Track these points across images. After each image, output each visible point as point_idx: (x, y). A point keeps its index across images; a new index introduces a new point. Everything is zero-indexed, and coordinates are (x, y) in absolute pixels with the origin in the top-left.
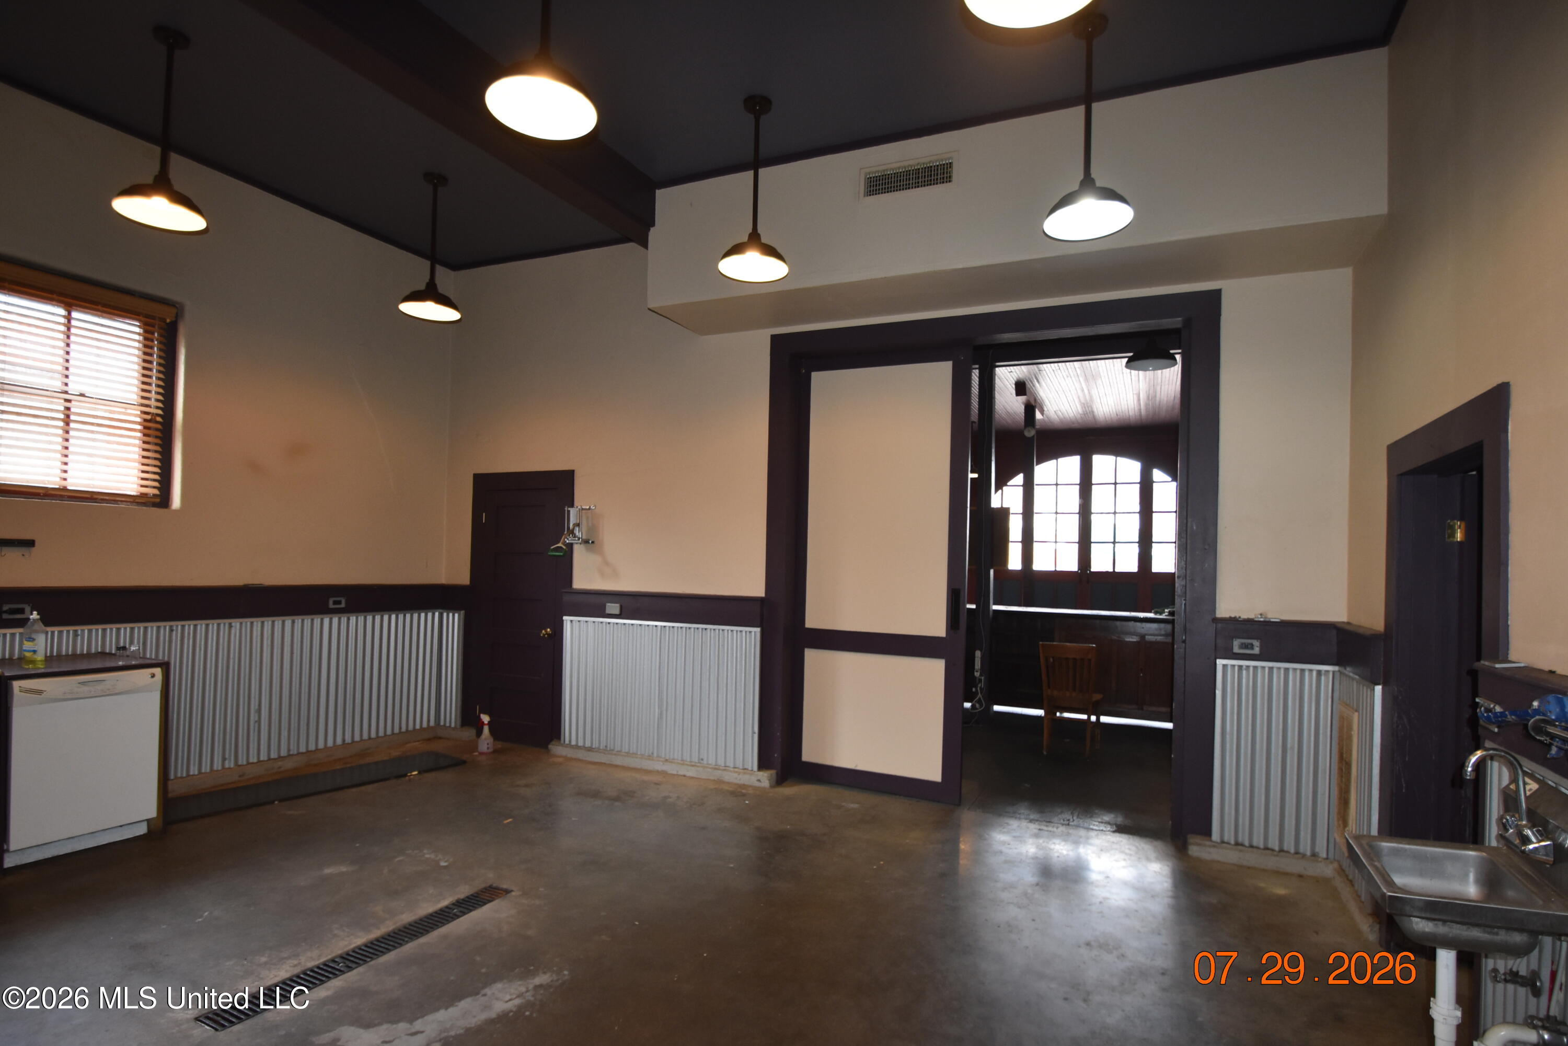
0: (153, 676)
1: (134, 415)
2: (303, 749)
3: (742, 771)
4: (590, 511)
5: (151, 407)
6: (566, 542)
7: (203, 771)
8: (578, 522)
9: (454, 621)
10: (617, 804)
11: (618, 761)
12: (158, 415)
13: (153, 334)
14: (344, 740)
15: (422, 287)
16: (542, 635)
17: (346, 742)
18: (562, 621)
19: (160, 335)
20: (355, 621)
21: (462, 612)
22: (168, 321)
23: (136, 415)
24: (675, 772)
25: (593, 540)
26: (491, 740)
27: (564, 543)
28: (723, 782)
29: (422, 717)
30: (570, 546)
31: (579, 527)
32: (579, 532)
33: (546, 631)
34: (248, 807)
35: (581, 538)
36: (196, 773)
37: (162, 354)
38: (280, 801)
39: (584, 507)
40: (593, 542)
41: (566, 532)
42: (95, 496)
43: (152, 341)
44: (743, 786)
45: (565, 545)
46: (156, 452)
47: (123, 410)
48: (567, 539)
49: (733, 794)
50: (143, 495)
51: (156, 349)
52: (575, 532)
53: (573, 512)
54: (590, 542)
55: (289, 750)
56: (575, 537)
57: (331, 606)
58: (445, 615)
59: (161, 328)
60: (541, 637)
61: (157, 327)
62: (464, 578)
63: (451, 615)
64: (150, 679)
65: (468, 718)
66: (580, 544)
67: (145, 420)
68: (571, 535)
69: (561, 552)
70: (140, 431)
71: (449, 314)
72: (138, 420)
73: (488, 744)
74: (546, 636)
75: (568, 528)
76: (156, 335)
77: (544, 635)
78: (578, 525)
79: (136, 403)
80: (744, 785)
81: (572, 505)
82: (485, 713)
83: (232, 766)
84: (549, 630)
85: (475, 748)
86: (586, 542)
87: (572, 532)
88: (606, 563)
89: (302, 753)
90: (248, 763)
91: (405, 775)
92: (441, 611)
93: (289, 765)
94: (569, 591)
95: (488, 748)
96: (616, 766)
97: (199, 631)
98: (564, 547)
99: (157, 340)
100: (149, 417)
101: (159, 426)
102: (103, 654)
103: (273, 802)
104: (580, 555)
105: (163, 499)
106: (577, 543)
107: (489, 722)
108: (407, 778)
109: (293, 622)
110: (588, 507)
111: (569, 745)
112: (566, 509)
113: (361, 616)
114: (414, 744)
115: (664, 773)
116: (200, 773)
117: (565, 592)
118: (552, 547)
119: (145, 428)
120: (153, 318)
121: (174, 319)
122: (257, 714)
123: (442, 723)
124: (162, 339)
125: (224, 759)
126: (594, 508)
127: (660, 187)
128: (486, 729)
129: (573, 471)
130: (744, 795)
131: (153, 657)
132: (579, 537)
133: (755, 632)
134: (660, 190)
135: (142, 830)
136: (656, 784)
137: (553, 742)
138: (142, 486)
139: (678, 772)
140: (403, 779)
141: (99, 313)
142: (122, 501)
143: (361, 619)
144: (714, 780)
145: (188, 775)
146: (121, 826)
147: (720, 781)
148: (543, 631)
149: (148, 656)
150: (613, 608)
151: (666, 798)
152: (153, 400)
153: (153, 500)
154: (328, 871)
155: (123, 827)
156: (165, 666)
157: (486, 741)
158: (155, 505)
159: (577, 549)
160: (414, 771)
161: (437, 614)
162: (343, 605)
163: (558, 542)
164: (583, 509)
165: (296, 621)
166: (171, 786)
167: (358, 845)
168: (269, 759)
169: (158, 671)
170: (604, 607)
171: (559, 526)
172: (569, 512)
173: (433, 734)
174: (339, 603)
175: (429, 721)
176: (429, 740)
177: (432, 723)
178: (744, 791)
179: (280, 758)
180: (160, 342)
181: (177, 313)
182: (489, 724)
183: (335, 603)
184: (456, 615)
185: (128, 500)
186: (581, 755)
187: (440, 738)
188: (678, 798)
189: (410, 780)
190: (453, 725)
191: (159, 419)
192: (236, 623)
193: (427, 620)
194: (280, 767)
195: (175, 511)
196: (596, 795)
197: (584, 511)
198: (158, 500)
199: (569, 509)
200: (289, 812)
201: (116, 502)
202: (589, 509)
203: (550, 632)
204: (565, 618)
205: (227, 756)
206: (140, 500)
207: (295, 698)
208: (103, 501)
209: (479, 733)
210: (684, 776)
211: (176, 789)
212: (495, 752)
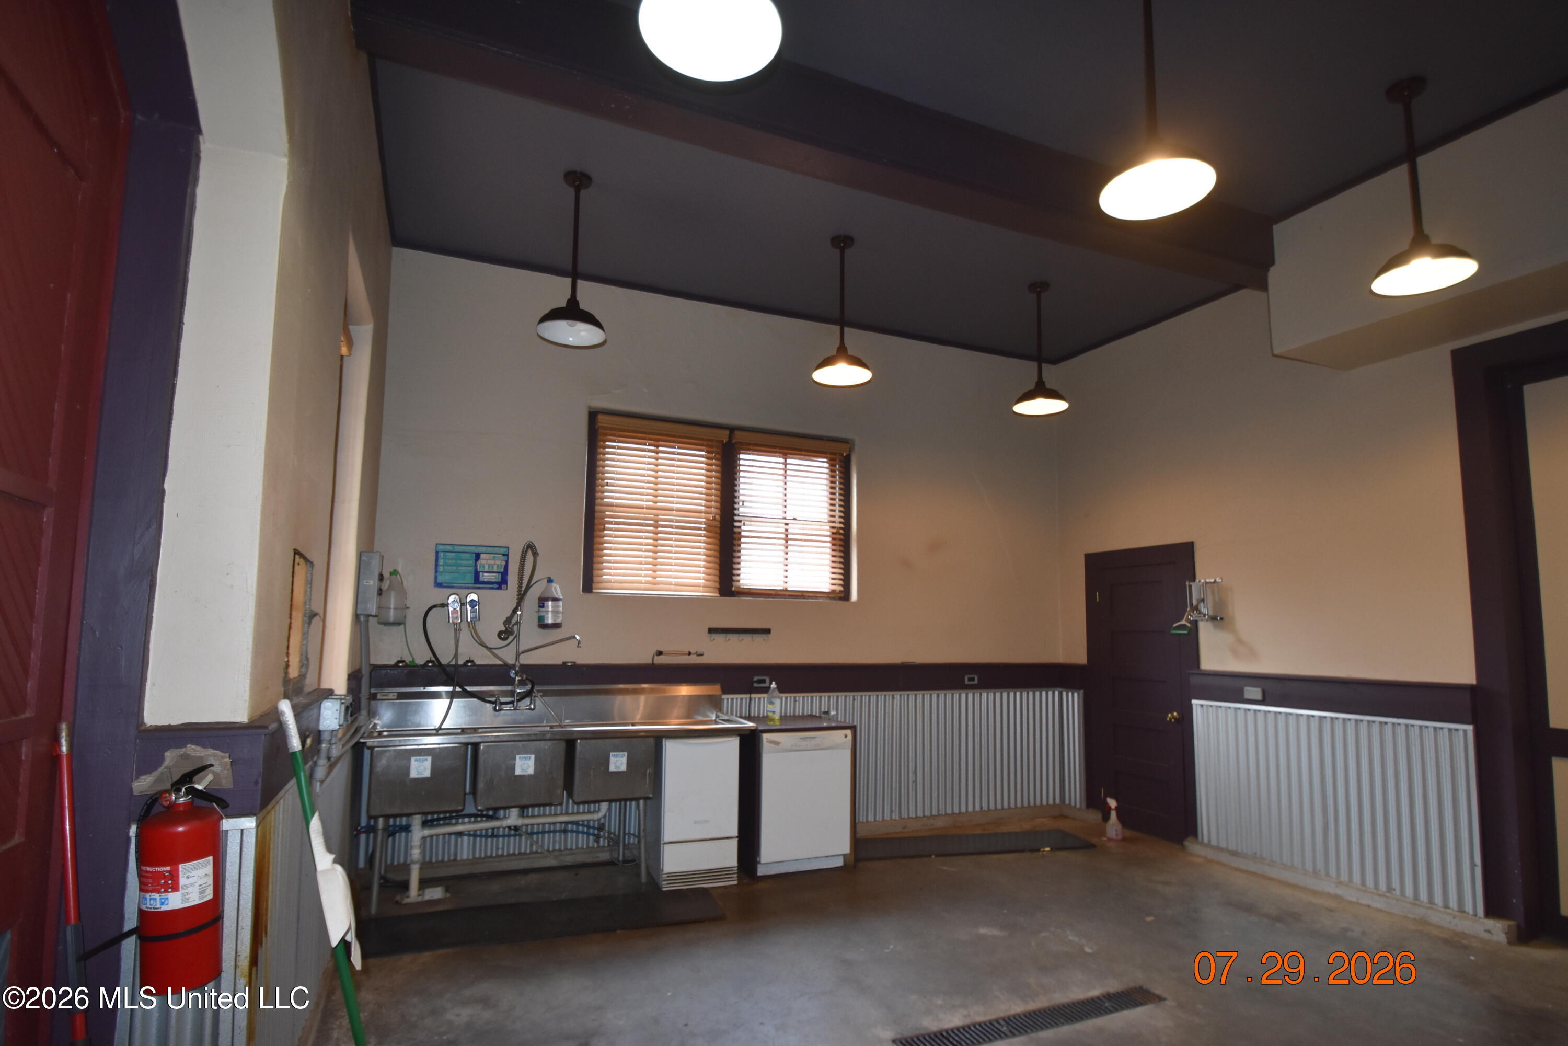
0: (846, 736)
1: (826, 530)
2: (949, 811)
3: (1459, 914)
4: (1216, 584)
5: (836, 523)
6: (1190, 619)
7: (877, 819)
8: (1202, 597)
9: (1073, 700)
10: (1278, 925)
11: (1273, 873)
12: (841, 528)
13: (835, 466)
14: (981, 808)
15: (1032, 386)
16: (1168, 719)
17: (983, 809)
18: (1191, 706)
19: (840, 466)
20: (986, 697)
21: (1082, 692)
22: (845, 454)
23: (827, 530)
24: (1354, 900)
25: (1222, 617)
26: (1119, 827)
27: (1188, 621)
28: (1429, 924)
29: (1048, 794)
30: (1195, 624)
31: (1204, 602)
32: (1204, 607)
33: (1172, 715)
34: (912, 857)
35: (1208, 615)
36: (873, 820)
37: (842, 481)
38: (937, 856)
39: (1207, 581)
40: (1221, 619)
41: (1188, 609)
42: (805, 594)
43: (835, 472)
44: (1463, 935)
45: (1189, 622)
46: (840, 557)
47: (819, 527)
48: (1191, 616)
49: (1446, 942)
50: (833, 592)
51: (837, 477)
52: (1199, 607)
53: (1194, 586)
54: (1218, 618)
55: (939, 811)
56: (1200, 613)
57: (967, 682)
58: (1064, 694)
59: (841, 461)
60: (1167, 721)
61: (838, 460)
62: (1080, 657)
63: (1070, 694)
64: (842, 738)
65: (1093, 800)
66: (1207, 621)
67: (833, 533)
68: (1195, 612)
69: (1185, 630)
70: (830, 542)
71: (1056, 406)
72: (829, 533)
73: (1116, 830)
74: (1173, 720)
75: (1191, 604)
76: (837, 466)
77: (1171, 720)
78: (1203, 600)
79: (826, 521)
80: (1463, 933)
81: (1193, 578)
82: (1111, 797)
83: (897, 818)
84: (1175, 714)
85: (1103, 833)
86: (1213, 619)
87: (1197, 608)
88: (1240, 641)
89: (948, 814)
90: (909, 818)
91: (1038, 850)
92: (1060, 689)
93: (940, 823)
94: (1197, 672)
95: (1117, 835)
96: (1271, 879)
97: (872, 701)
98: (1189, 625)
99: (838, 470)
100: (835, 531)
101: (842, 537)
102: (811, 716)
103: (931, 856)
104: (1207, 635)
105: (845, 595)
106: (1202, 620)
107: (1116, 807)
108: (1041, 853)
109: (938, 696)
110: (1213, 580)
111: (1209, 845)
112: (1187, 583)
113: (991, 692)
114: (1042, 819)
115: (1337, 897)
116: (875, 820)
117: (1193, 674)
118: (1175, 625)
119: (833, 539)
120: (834, 454)
121: (848, 453)
122: (914, 775)
123: (1067, 802)
124: (841, 469)
125: (892, 812)
126: (1220, 580)
127: (1277, 222)
128: (1113, 815)
129: (1192, 544)
130: (1466, 947)
131: (843, 720)
132: (1204, 613)
133: (1465, 731)
134: (1278, 225)
135: (839, 862)
136: (1331, 910)
137: (1189, 839)
138: (833, 584)
139: (1358, 900)
140: (1037, 853)
141: (803, 457)
142: (820, 597)
143: (991, 695)
144: (1415, 919)
145: (867, 821)
146: (827, 857)
147: (1423, 922)
148: (1170, 715)
149: (839, 720)
150: (1253, 692)
151: (1345, 930)
152: (837, 517)
153: (840, 595)
154: (983, 931)
155: (828, 858)
156: (853, 728)
157: (1114, 825)
158: (841, 599)
159: (1202, 625)
160: (1047, 847)
161: (1057, 693)
162: (976, 682)
163: (1182, 619)
164: (1207, 583)
165: (940, 695)
166: (859, 829)
167: (1005, 911)
168: (924, 816)
169: (849, 732)
170: (1241, 692)
171: (1181, 603)
172: (1190, 587)
173: (1059, 812)
174: (973, 679)
175: (1054, 799)
176: (1055, 817)
177: (1058, 801)
178: (1464, 942)
179: (932, 816)
180: (840, 472)
181: (850, 448)
182: (1117, 809)
183: (970, 679)
184: (1076, 695)
185: (824, 595)
186: (1224, 858)
187: (1067, 817)
188: (1364, 933)
189: (1043, 856)
190: (1078, 805)
191: (841, 531)
192: (897, 695)
193: (1048, 698)
194: (932, 825)
195: (854, 603)
196: (1249, 909)
197: (1208, 585)
198: (842, 595)
199: (1191, 584)
200: (944, 868)
201: (816, 598)
202: (1215, 581)
203: (1178, 717)
204: (1194, 702)
205: (894, 809)
206: (831, 595)
207: (941, 764)
208: (809, 597)
209: (1106, 818)
210: (1369, 906)
211: (862, 833)
212: (1124, 839)
